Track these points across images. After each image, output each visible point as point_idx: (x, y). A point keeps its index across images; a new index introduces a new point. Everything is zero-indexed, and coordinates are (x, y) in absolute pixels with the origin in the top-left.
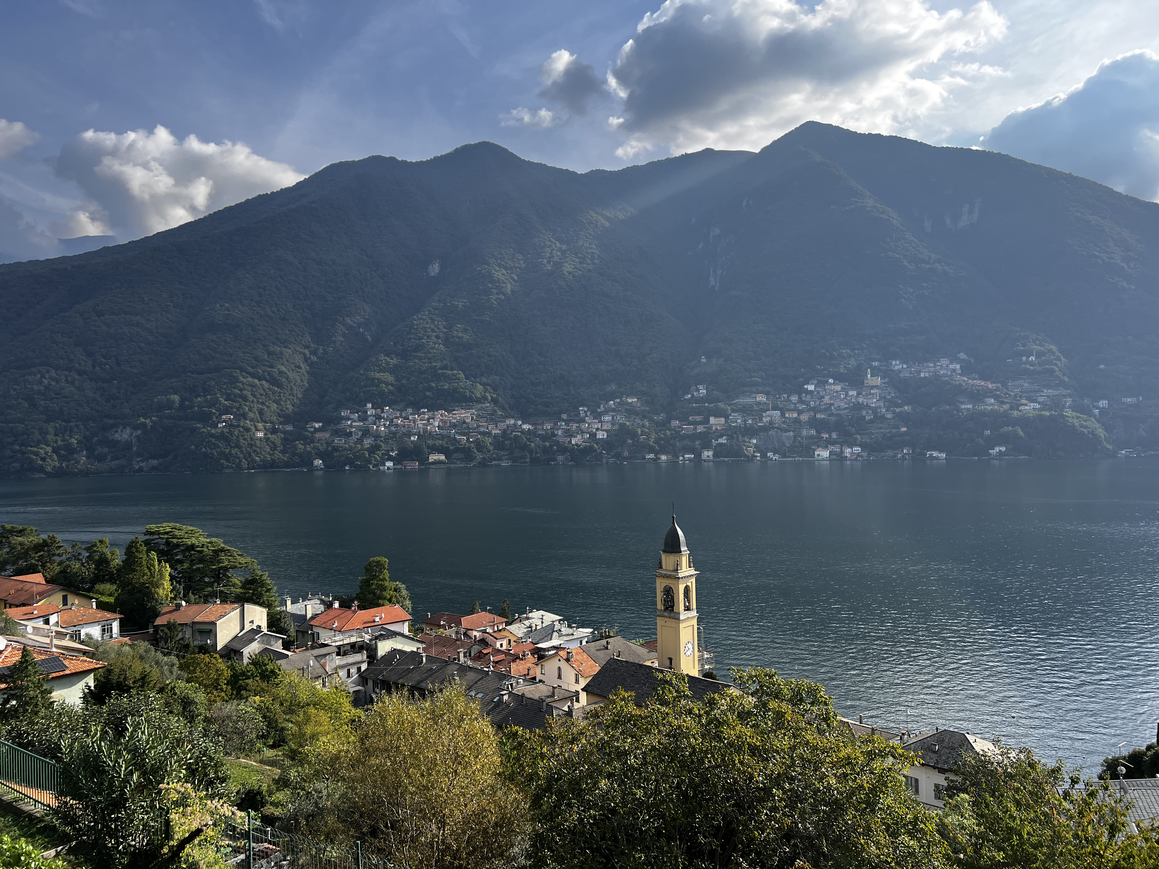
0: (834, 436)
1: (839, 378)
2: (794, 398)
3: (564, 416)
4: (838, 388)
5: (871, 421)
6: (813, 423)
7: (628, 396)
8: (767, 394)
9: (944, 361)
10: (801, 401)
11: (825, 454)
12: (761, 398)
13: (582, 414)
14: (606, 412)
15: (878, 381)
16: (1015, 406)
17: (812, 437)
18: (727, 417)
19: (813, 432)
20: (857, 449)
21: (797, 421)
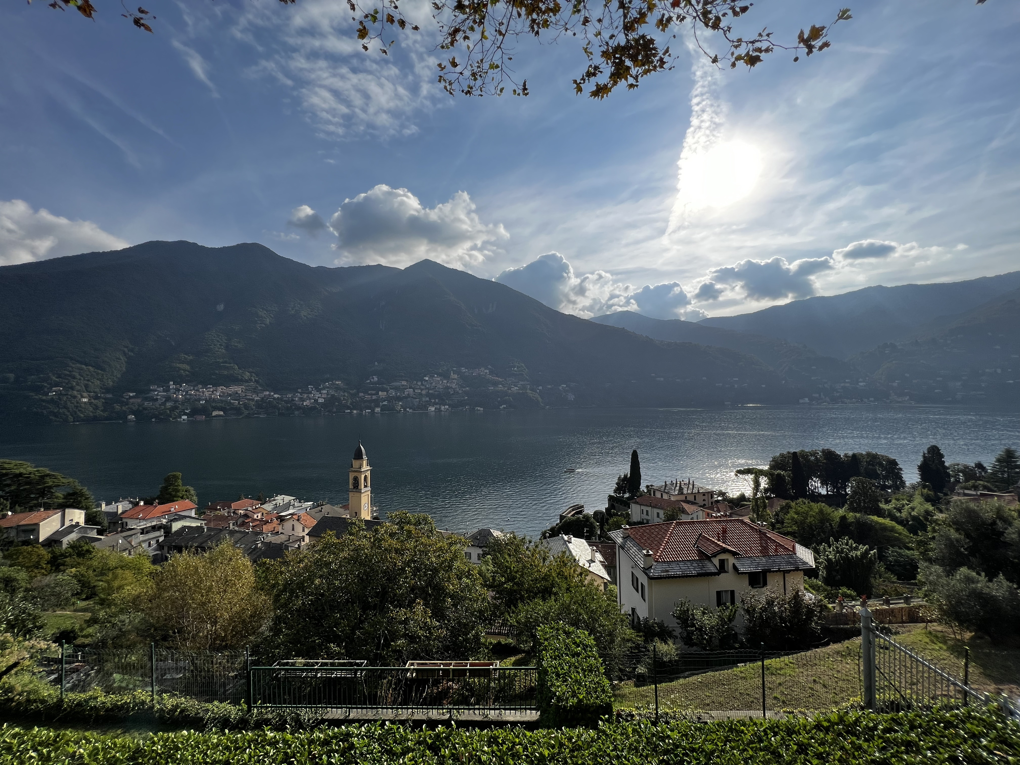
0: (437, 401)
1: (439, 375)
2: (419, 383)
3: (299, 390)
4: (439, 379)
5: (453, 394)
6: (428, 395)
7: (336, 380)
8: (407, 381)
9: (483, 369)
10: (422, 385)
11: (433, 409)
12: (404, 383)
13: (310, 389)
14: (324, 389)
15: (456, 376)
16: (510, 388)
17: (427, 401)
18: (387, 392)
19: (428, 399)
20: (447, 407)
21: (420, 394)
